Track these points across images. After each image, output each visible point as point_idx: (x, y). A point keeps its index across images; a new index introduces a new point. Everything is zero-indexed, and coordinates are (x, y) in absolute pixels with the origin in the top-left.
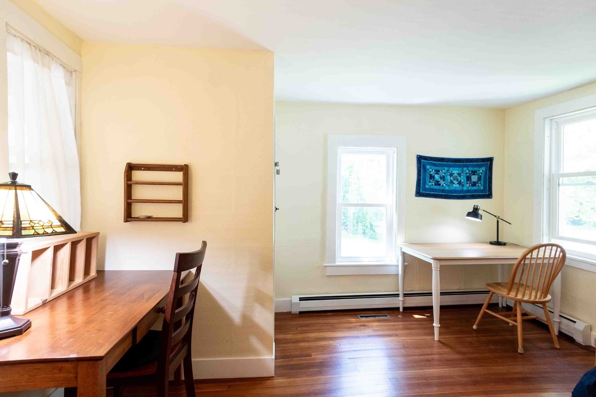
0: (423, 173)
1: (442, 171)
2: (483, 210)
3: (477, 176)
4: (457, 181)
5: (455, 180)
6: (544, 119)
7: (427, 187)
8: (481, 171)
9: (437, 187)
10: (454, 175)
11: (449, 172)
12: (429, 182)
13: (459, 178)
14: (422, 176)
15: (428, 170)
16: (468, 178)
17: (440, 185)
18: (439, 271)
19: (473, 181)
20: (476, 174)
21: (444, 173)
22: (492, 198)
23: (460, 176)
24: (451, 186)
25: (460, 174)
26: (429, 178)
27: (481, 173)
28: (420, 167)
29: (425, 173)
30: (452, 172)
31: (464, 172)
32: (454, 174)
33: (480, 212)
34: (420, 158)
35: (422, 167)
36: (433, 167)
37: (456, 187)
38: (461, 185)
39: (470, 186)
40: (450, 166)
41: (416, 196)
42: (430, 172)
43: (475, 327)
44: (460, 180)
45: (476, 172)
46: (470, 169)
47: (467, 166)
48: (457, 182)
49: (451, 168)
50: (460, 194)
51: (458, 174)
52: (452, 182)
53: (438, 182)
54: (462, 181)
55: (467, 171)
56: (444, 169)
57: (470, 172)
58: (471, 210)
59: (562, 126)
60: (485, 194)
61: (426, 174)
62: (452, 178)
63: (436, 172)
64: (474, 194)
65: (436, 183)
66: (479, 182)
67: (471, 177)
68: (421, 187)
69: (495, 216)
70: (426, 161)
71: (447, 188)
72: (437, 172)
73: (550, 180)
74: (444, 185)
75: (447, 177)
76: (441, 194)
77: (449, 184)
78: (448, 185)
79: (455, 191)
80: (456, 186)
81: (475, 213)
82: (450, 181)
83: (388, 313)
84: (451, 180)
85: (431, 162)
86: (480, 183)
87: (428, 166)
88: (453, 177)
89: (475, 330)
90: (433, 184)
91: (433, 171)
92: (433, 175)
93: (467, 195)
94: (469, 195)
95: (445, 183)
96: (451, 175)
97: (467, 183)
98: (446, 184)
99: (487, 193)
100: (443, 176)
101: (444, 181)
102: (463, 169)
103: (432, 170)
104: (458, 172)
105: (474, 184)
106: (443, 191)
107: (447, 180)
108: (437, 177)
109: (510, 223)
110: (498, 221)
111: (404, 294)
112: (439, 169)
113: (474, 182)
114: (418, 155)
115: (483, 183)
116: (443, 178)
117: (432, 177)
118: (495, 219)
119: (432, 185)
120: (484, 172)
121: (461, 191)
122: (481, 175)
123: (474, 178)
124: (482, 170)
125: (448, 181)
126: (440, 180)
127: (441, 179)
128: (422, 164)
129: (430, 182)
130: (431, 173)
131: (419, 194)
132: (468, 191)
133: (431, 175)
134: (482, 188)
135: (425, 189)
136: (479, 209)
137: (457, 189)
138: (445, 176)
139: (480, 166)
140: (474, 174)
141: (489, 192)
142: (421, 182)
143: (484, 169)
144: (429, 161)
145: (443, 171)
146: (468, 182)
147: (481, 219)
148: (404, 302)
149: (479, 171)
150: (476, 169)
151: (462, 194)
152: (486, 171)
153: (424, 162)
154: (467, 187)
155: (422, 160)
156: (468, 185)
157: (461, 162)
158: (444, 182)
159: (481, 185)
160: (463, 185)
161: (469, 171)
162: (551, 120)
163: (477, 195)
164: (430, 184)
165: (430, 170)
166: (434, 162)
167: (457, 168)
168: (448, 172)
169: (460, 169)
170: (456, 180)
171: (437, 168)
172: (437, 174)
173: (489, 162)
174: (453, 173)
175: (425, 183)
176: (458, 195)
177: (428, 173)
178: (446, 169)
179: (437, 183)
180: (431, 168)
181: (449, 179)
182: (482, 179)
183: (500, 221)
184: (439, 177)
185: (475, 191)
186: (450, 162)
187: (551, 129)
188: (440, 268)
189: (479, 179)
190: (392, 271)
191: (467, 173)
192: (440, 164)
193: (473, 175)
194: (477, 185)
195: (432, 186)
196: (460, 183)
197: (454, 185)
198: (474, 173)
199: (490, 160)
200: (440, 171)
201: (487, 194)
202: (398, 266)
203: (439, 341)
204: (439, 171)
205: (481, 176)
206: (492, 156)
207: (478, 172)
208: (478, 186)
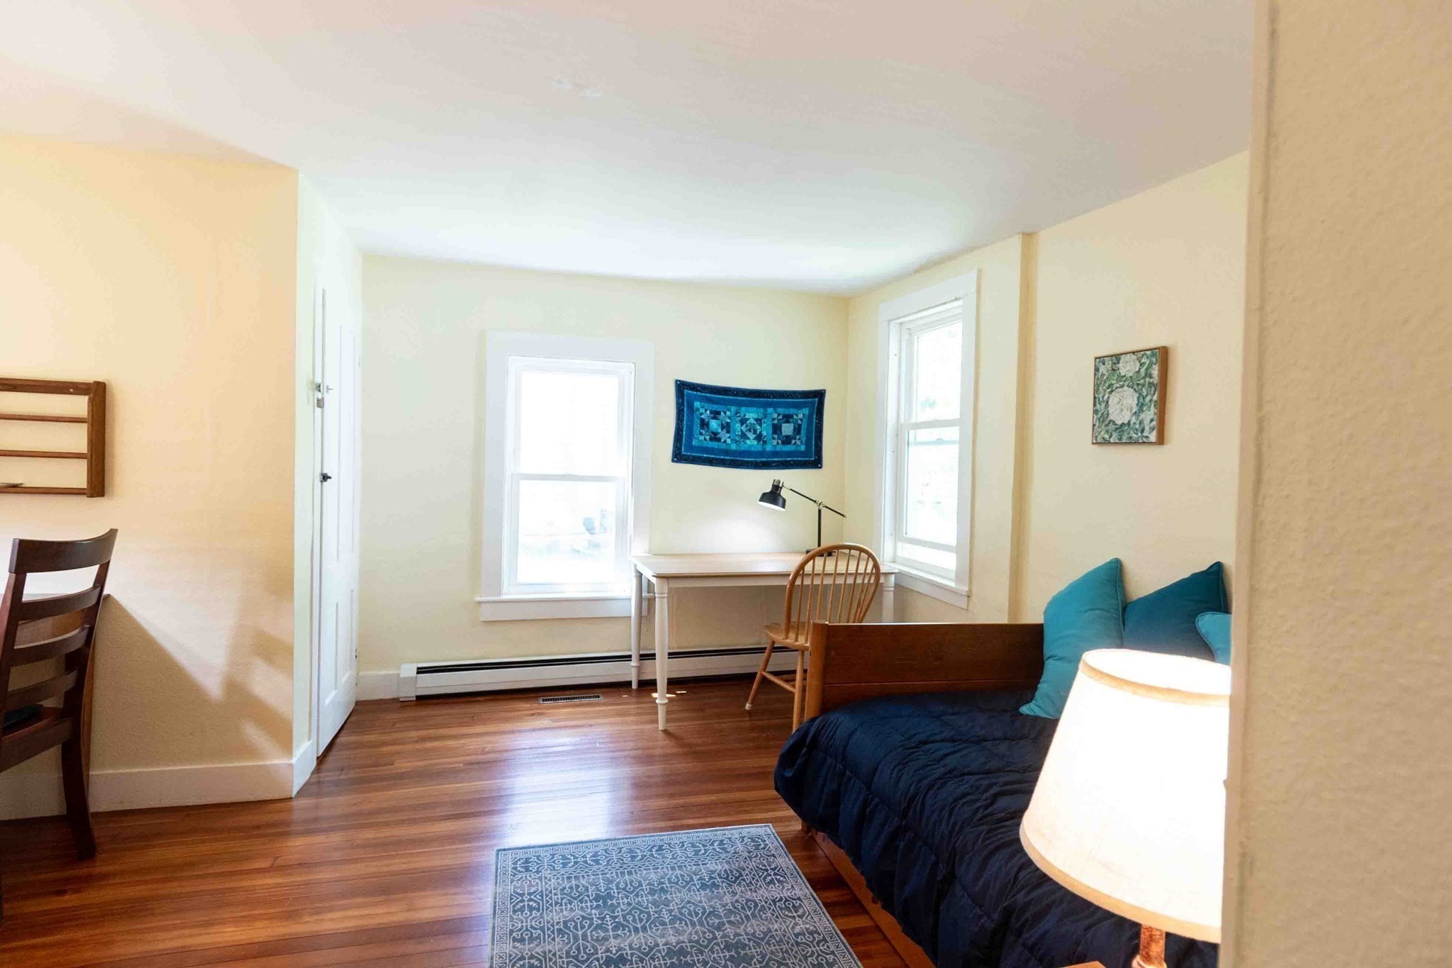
0: (687, 415)
1: (725, 413)
2: (791, 490)
3: (792, 424)
4: (755, 432)
5: (750, 431)
6: (889, 321)
7: (694, 443)
8: (801, 416)
9: (715, 445)
10: (748, 422)
11: (739, 417)
12: (698, 433)
13: (758, 427)
14: (685, 423)
15: (698, 409)
16: (776, 429)
17: (719, 440)
18: (666, 599)
19: (784, 434)
20: (791, 420)
21: (730, 418)
22: (821, 468)
23: (760, 425)
24: (742, 443)
25: (760, 420)
26: (699, 426)
27: (801, 420)
28: (682, 404)
29: (692, 416)
30: (745, 415)
31: (768, 416)
32: (748, 419)
33: (784, 493)
34: (681, 387)
35: (685, 404)
36: (707, 406)
37: (750, 446)
38: (762, 442)
39: (778, 443)
40: (741, 404)
41: (673, 461)
42: (701, 414)
43: (748, 706)
44: (761, 432)
45: (791, 416)
46: (780, 410)
47: (775, 406)
48: (754, 436)
49: (743, 409)
50: (760, 460)
51: (756, 420)
52: (744, 436)
53: (715, 434)
54: (764, 433)
55: (776, 416)
56: (729, 410)
57: (781, 417)
58: (768, 489)
59: (916, 337)
60: (807, 459)
61: (693, 418)
62: (744, 428)
63: (712, 415)
64: (789, 459)
65: (713, 436)
66: (798, 437)
67: (781, 426)
68: (683, 443)
69: (815, 502)
70: (695, 393)
71: (734, 447)
72: (715, 415)
73: (897, 435)
74: (729, 441)
75: (735, 424)
76: (722, 457)
77: (737, 439)
78: (737, 442)
79: (747, 453)
80: (751, 443)
81: (773, 496)
82: (740, 433)
83: (602, 693)
84: (742, 431)
85: (704, 394)
86: (799, 439)
87: (698, 403)
88: (747, 426)
90: (708, 438)
91: (708, 412)
92: (707, 420)
93: (774, 462)
94: (778, 462)
95: (729, 437)
96: (743, 421)
97: (774, 438)
98: (732, 440)
99: (813, 459)
100: (728, 423)
101: (728, 432)
102: (766, 411)
103: (706, 410)
104: (756, 417)
105: (787, 440)
106: (727, 452)
107: (735, 431)
108: (714, 425)
109: (843, 515)
110: (820, 511)
111: (641, 656)
112: (719, 410)
113: (787, 437)
114: (677, 381)
115: (804, 439)
116: (727, 427)
117: (704, 424)
118: (815, 508)
119: (705, 439)
120: (806, 417)
121: (762, 454)
122: (800, 422)
123: (787, 429)
124: (801, 414)
125: (737, 433)
126: (720, 430)
127: (723, 428)
128: (685, 398)
129: (701, 434)
130: (703, 416)
131: (678, 457)
132: (775, 454)
133: (702, 420)
134: (803, 448)
135: (690, 447)
136: (781, 488)
137: (753, 449)
138: (731, 424)
139: (798, 406)
140: (787, 422)
141: (815, 455)
142: (684, 433)
143: (806, 411)
144: (699, 393)
145: (728, 413)
146: (776, 436)
147: (783, 506)
149: (797, 415)
150: (792, 411)
151: (764, 460)
152: (810, 416)
153: (689, 394)
154: (773, 445)
155: (685, 390)
156: (775, 442)
157: (763, 397)
158: (728, 435)
159: (801, 442)
160: (765, 442)
161: (779, 415)
162: (901, 324)
163: (794, 461)
164: (702, 438)
165: (702, 410)
166: (708, 395)
167: (754, 409)
168: (738, 415)
169: (762, 410)
170: (752, 431)
171: (715, 407)
172: (715, 418)
173: (817, 399)
174: (747, 417)
175: (690, 436)
176: (756, 462)
177: (698, 417)
178: (733, 409)
179: (715, 437)
180: (703, 407)
181: (739, 429)
182: (803, 431)
183: (824, 511)
184: (718, 425)
185: (789, 454)
186: (741, 396)
187: (900, 342)
188: (668, 594)
189: (797, 430)
190: (616, 610)
191: (774, 419)
192: (719, 398)
193: (784, 423)
194: (793, 442)
195: (705, 442)
196: (759, 437)
197: (748, 442)
198: (787, 418)
199: (820, 395)
200: (722, 413)
201: (813, 460)
202: (630, 599)
203: (665, 731)
204: (719, 413)
205: (800, 426)
206: (824, 388)
207: (795, 417)
208: (795, 443)
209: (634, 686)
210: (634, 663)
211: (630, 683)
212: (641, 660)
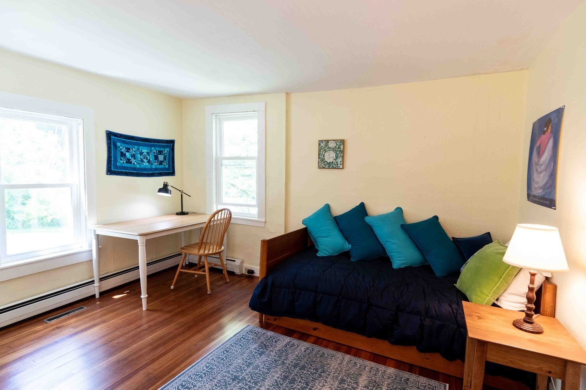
0: (114, 150)
1: (132, 149)
2: (171, 186)
3: (163, 156)
4: (147, 159)
5: (144, 158)
6: (212, 114)
7: (118, 164)
8: (166, 152)
9: (129, 165)
10: (143, 154)
11: (139, 151)
12: (120, 159)
13: (148, 156)
14: (112, 154)
15: (119, 147)
16: (156, 158)
17: (131, 163)
18: (145, 246)
19: (160, 160)
20: (162, 153)
21: (134, 152)
22: (174, 175)
23: (149, 156)
24: (142, 164)
25: (149, 153)
26: (120, 155)
27: (166, 153)
28: (111, 144)
29: (116, 150)
30: (142, 151)
31: (152, 151)
32: (143, 153)
33: (169, 188)
34: (110, 135)
35: (112, 144)
36: (123, 145)
37: (145, 166)
38: (150, 164)
39: (157, 164)
40: (140, 145)
41: (107, 174)
42: (121, 149)
43: (172, 287)
44: (149, 159)
45: (162, 152)
46: (157, 149)
47: (155, 146)
48: (147, 161)
49: (141, 147)
50: (150, 172)
51: (147, 153)
52: (142, 161)
53: (129, 160)
54: (151, 159)
55: (155, 151)
56: (134, 148)
57: (157, 152)
58: (162, 186)
59: (223, 123)
60: (169, 171)
61: (117, 151)
62: (142, 157)
63: (126, 150)
64: (161, 172)
65: (128, 161)
66: (165, 161)
67: (158, 156)
68: (112, 164)
69: (180, 191)
70: (117, 138)
71: (138, 166)
72: (128, 150)
73: (216, 162)
74: (135, 163)
75: (137, 155)
76: (132, 171)
77: (139, 162)
78: (139, 164)
79: (145, 169)
80: (146, 164)
81: (165, 189)
82: (140, 159)
83: (83, 305)
84: (141, 158)
85: (121, 139)
86: (165, 162)
87: (119, 143)
88: (143, 156)
89: (172, 290)
90: (125, 162)
91: (124, 148)
92: (124, 152)
93: (155, 173)
94: (157, 173)
95: (135, 162)
96: (141, 153)
97: (155, 162)
98: (137, 163)
99: (171, 171)
100: (134, 154)
101: (135, 159)
102: (151, 149)
103: (123, 147)
104: (147, 151)
105: (161, 163)
106: (135, 169)
107: (138, 158)
108: (128, 155)
109: (190, 196)
110: (182, 195)
111: (100, 279)
112: (129, 147)
113: (161, 161)
114: (107, 131)
115: (167, 162)
116: (133, 156)
117: (123, 155)
118: (180, 193)
119: (123, 162)
120: (168, 152)
121: (151, 169)
122: (166, 155)
123: (161, 158)
124: (166, 151)
125: (139, 160)
126: (131, 158)
127: (132, 157)
128: (112, 141)
129: (121, 160)
130: (122, 151)
131: (110, 171)
132: (156, 169)
133: (122, 153)
134: (167, 166)
135: (117, 167)
136: (168, 185)
137: (147, 167)
138: (136, 155)
139: (164, 147)
140: (161, 154)
141: (172, 170)
142: (112, 159)
143: (168, 149)
144: (119, 138)
145: (134, 149)
146: (156, 161)
147: (171, 194)
148: (100, 287)
149: (164, 151)
150: (162, 149)
151: (151, 172)
152: (170, 151)
153: (113, 138)
154: (155, 165)
155: (112, 136)
156: (156, 164)
157: (150, 142)
158: (135, 160)
159: (166, 164)
160: (152, 164)
161: (156, 151)
162: (216, 116)
163: (164, 172)
164: (122, 162)
165: (121, 147)
166: (124, 139)
167: (146, 147)
168: (138, 150)
169: (149, 148)
170: (145, 158)
171: (127, 146)
172: (128, 151)
173: (172, 144)
174: (143, 151)
175: (116, 161)
176: (148, 173)
177: (119, 151)
178: (136, 147)
179: (129, 161)
180: (121, 146)
181: (140, 157)
182: (167, 158)
183: (184, 195)
184: (130, 155)
185: (162, 169)
186: (139, 141)
187: (216, 123)
189: (165, 158)
190: (84, 258)
191: (154, 153)
192: (129, 142)
193: (159, 155)
194: (163, 163)
195: (123, 164)
196: (149, 162)
197: (144, 163)
198: (160, 152)
199: (172, 142)
200: (131, 149)
201: (171, 173)
202: (91, 251)
203: (147, 310)
204: (129, 149)
205: (166, 156)
206: (174, 139)
207: (164, 152)
208: (164, 164)
209: (97, 296)
210: (96, 284)
211: (94, 296)
212: (100, 281)
